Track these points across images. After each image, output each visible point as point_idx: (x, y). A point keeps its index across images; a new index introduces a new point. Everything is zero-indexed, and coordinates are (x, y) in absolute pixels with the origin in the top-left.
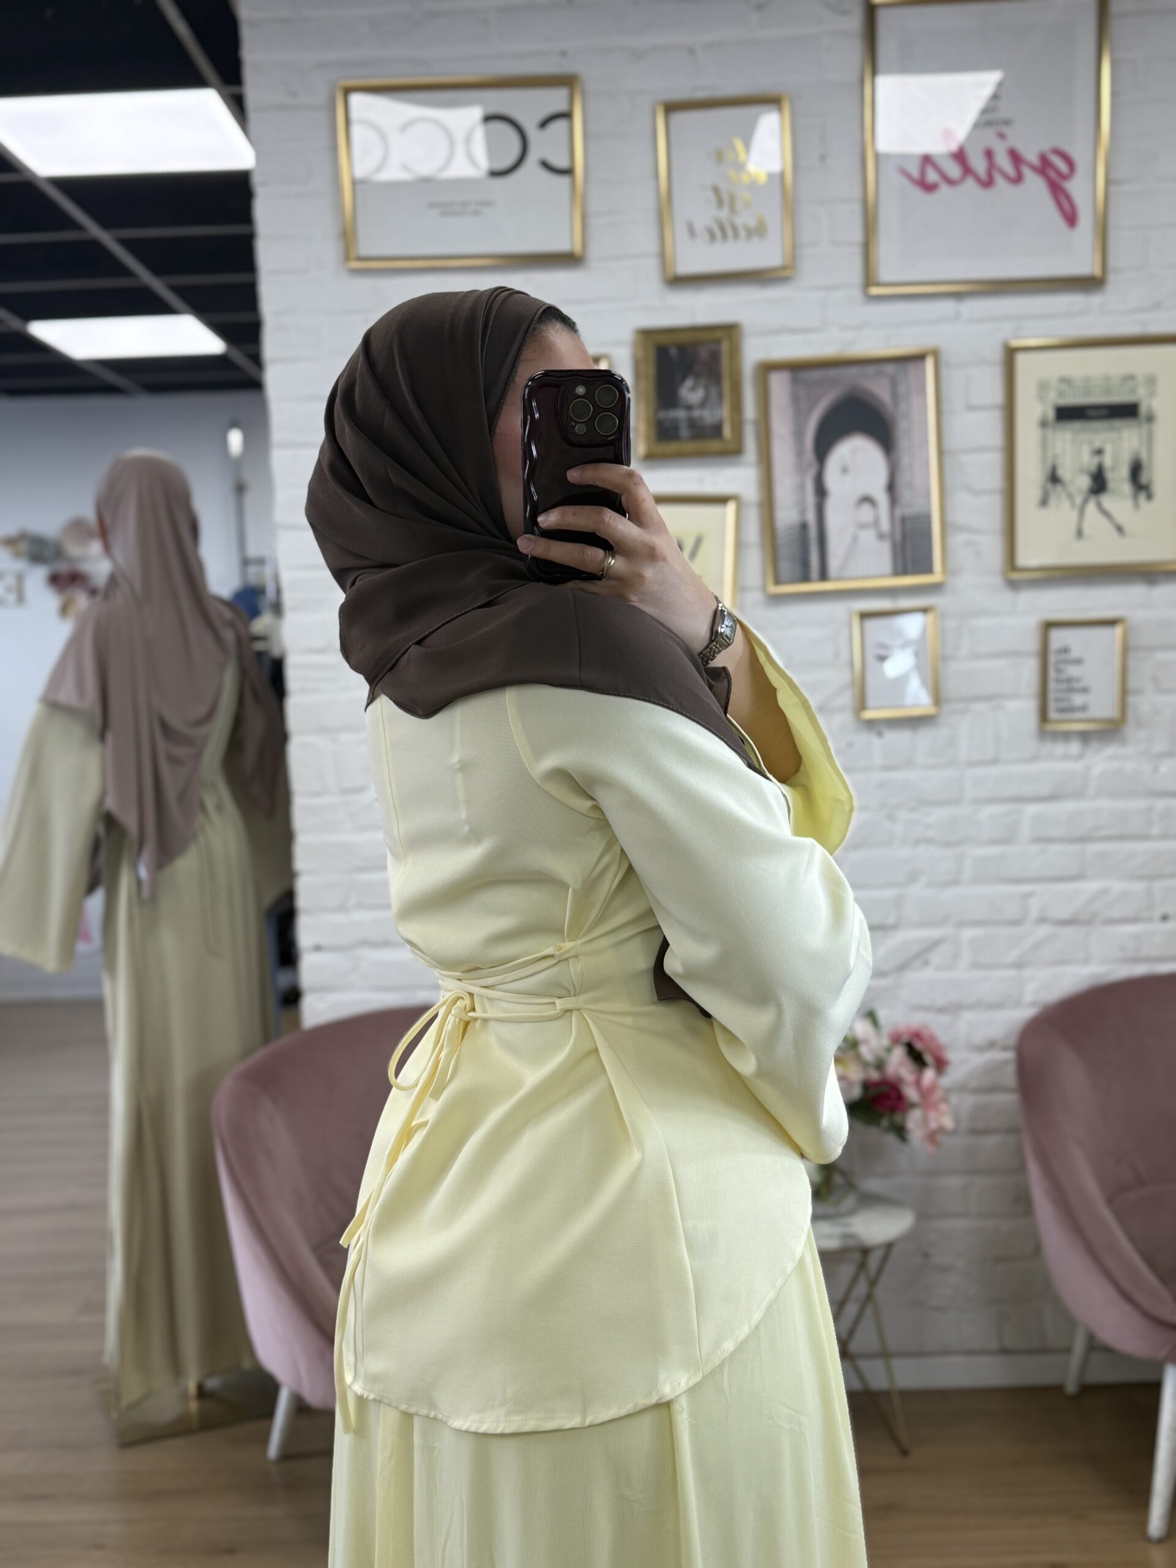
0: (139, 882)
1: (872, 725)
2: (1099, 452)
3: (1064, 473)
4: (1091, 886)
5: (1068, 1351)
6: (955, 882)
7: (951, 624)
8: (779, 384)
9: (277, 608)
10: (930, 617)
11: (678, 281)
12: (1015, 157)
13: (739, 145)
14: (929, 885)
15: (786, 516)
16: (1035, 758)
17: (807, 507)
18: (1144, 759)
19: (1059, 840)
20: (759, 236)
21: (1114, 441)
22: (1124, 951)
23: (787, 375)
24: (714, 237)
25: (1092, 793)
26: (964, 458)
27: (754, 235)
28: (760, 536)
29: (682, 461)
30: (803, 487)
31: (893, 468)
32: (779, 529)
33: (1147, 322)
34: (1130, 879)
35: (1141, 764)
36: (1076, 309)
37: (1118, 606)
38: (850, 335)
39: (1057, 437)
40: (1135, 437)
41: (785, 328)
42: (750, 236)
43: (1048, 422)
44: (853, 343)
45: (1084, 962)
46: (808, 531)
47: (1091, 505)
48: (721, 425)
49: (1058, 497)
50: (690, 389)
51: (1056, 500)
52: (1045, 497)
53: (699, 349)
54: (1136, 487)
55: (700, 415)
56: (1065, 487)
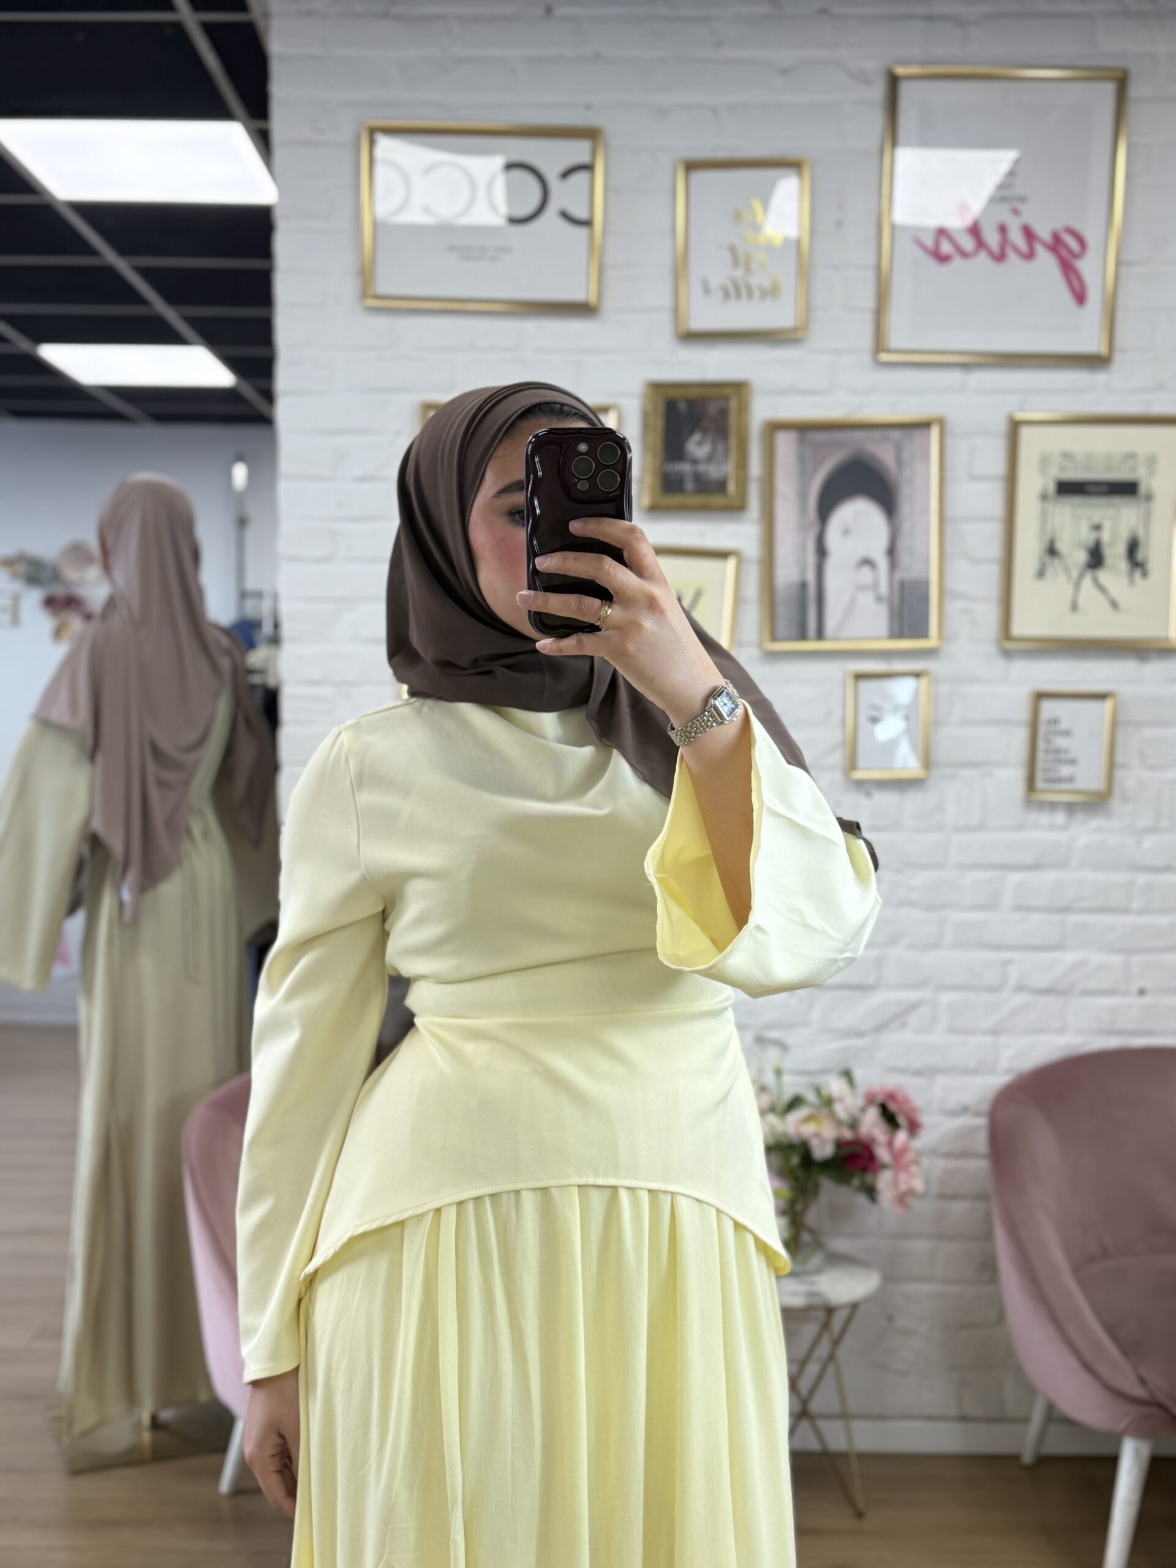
0: (121, 905)
1: (860, 785)
2: (1098, 528)
3: (1062, 546)
4: (1071, 957)
5: (1026, 1420)
6: (936, 946)
7: (944, 689)
8: (785, 443)
9: (275, 640)
10: (924, 682)
11: (692, 337)
12: (1029, 234)
13: (757, 206)
14: (911, 947)
15: (787, 573)
16: (1020, 827)
17: (807, 567)
18: (1128, 833)
19: (1041, 910)
20: (773, 296)
21: (1112, 518)
22: (1100, 1023)
23: (793, 435)
24: (728, 295)
25: (1075, 864)
26: (964, 526)
27: (768, 296)
28: (760, 592)
29: (685, 514)
30: (804, 547)
31: (894, 532)
32: (779, 588)
33: (1150, 403)
34: (1109, 952)
35: (1125, 838)
36: (1081, 386)
37: (1109, 681)
38: (860, 399)
39: (1056, 510)
40: (1133, 515)
41: (794, 388)
42: (764, 297)
43: (1049, 495)
44: (861, 408)
45: (1060, 1032)
46: (807, 590)
47: (1087, 579)
48: (726, 481)
49: (1055, 570)
50: (697, 444)
51: (1052, 573)
52: (1042, 569)
53: (708, 404)
54: (1132, 564)
55: (706, 470)
56: (1062, 561)
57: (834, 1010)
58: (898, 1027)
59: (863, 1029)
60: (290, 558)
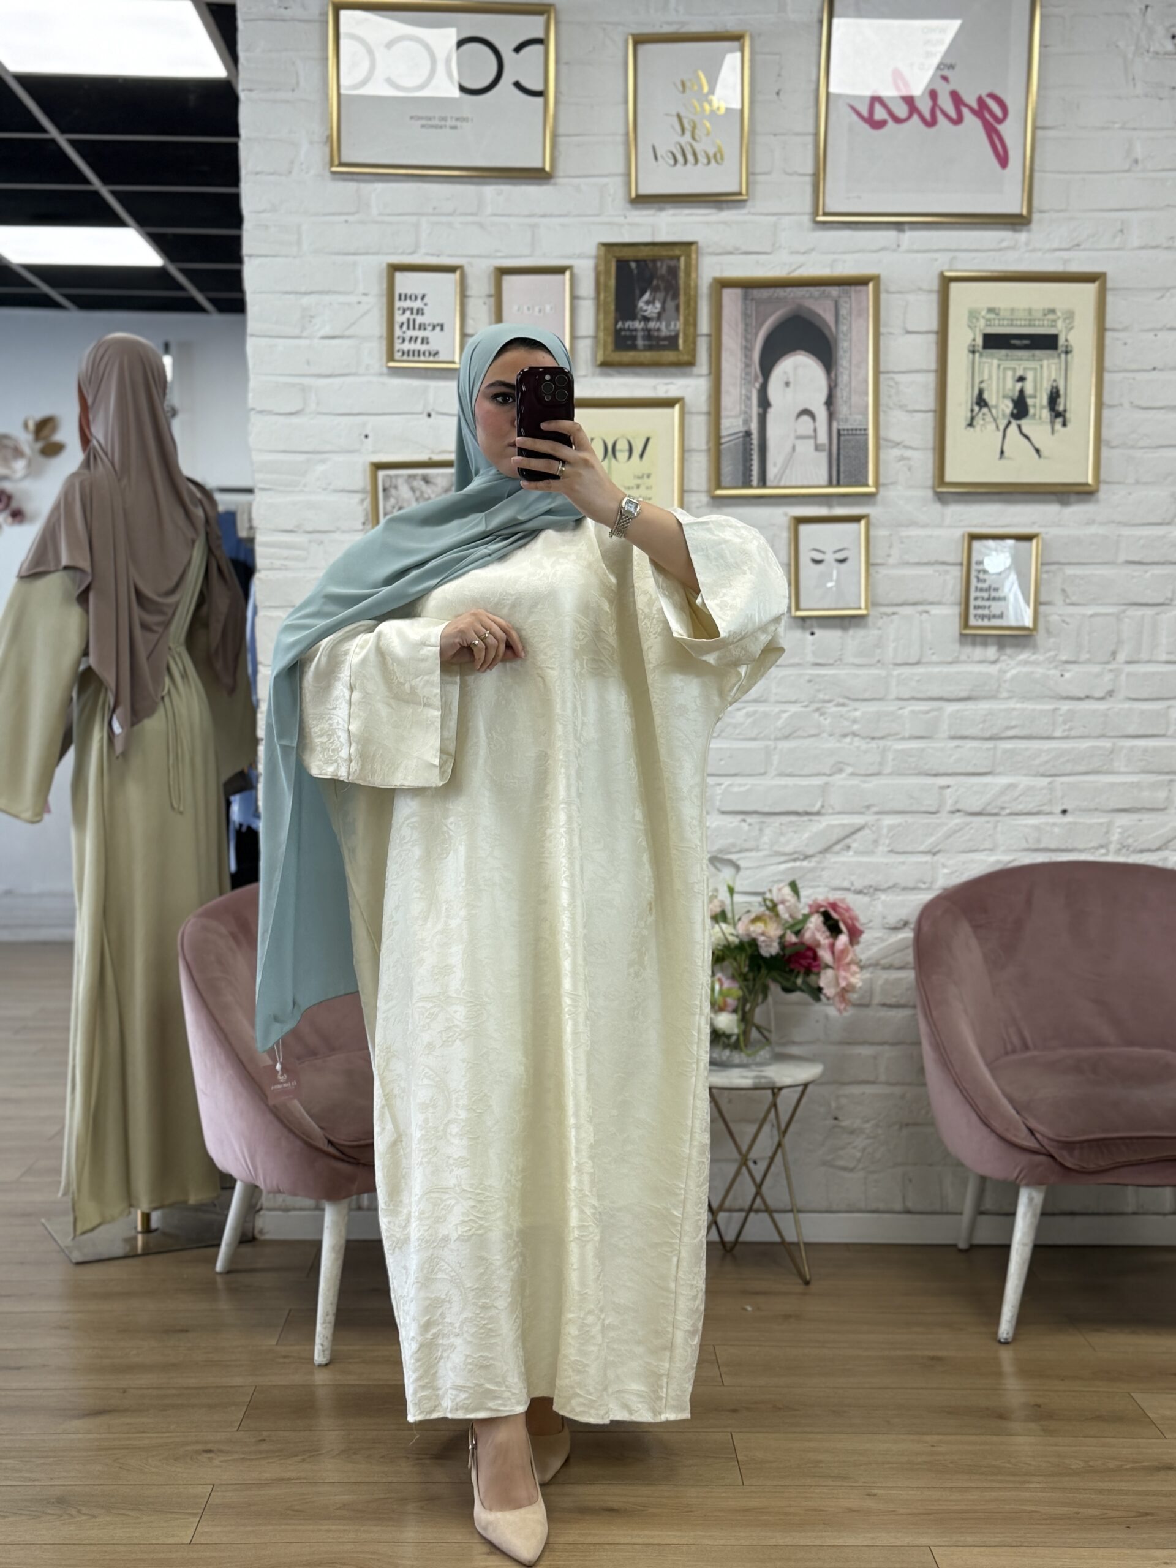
0: (111, 736)
1: (805, 622)
2: (1021, 379)
3: (990, 397)
4: (1001, 781)
6: (878, 775)
7: (880, 531)
8: (731, 300)
10: (861, 526)
11: (642, 201)
12: (956, 99)
13: (701, 76)
14: (853, 774)
15: (732, 424)
16: (956, 661)
17: (751, 417)
18: (1052, 665)
19: (974, 738)
20: (717, 162)
21: (1035, 369)
22: (1027, 841)
23: (738, 292)
24: (676, 161)
25: (1005, 694)
26: (899, 378)
27: (713, 161)
28: (708, 442)
29: (639, 370)
30: (749, 398)
31: (833, 384)
32: (724, 437)
33: (1066, 261)
34: (1035, 776)
35: (1049, 669)
36: (1004, 244)
37: (1034, 523)
38: (801, 259)
39: (985, 363)
40: (1053, 367)
41: (737, 249)
42: (709, 162)
43: (977, 348)
44: (800, 267)
45: (991, 850)
46: (751, 439)
47: (1013, 428)
48: (676, 337)
49: (984, 419)
50: (648, 303)
51: (981, 422)
52: (972, 418)
53: (659, 264)
54: (1053, 414)
55: (657, 327)
56: (990, 411)
57: (782, 834)
58: (842, 849)
59: (810, 852)
60: (261, 412)
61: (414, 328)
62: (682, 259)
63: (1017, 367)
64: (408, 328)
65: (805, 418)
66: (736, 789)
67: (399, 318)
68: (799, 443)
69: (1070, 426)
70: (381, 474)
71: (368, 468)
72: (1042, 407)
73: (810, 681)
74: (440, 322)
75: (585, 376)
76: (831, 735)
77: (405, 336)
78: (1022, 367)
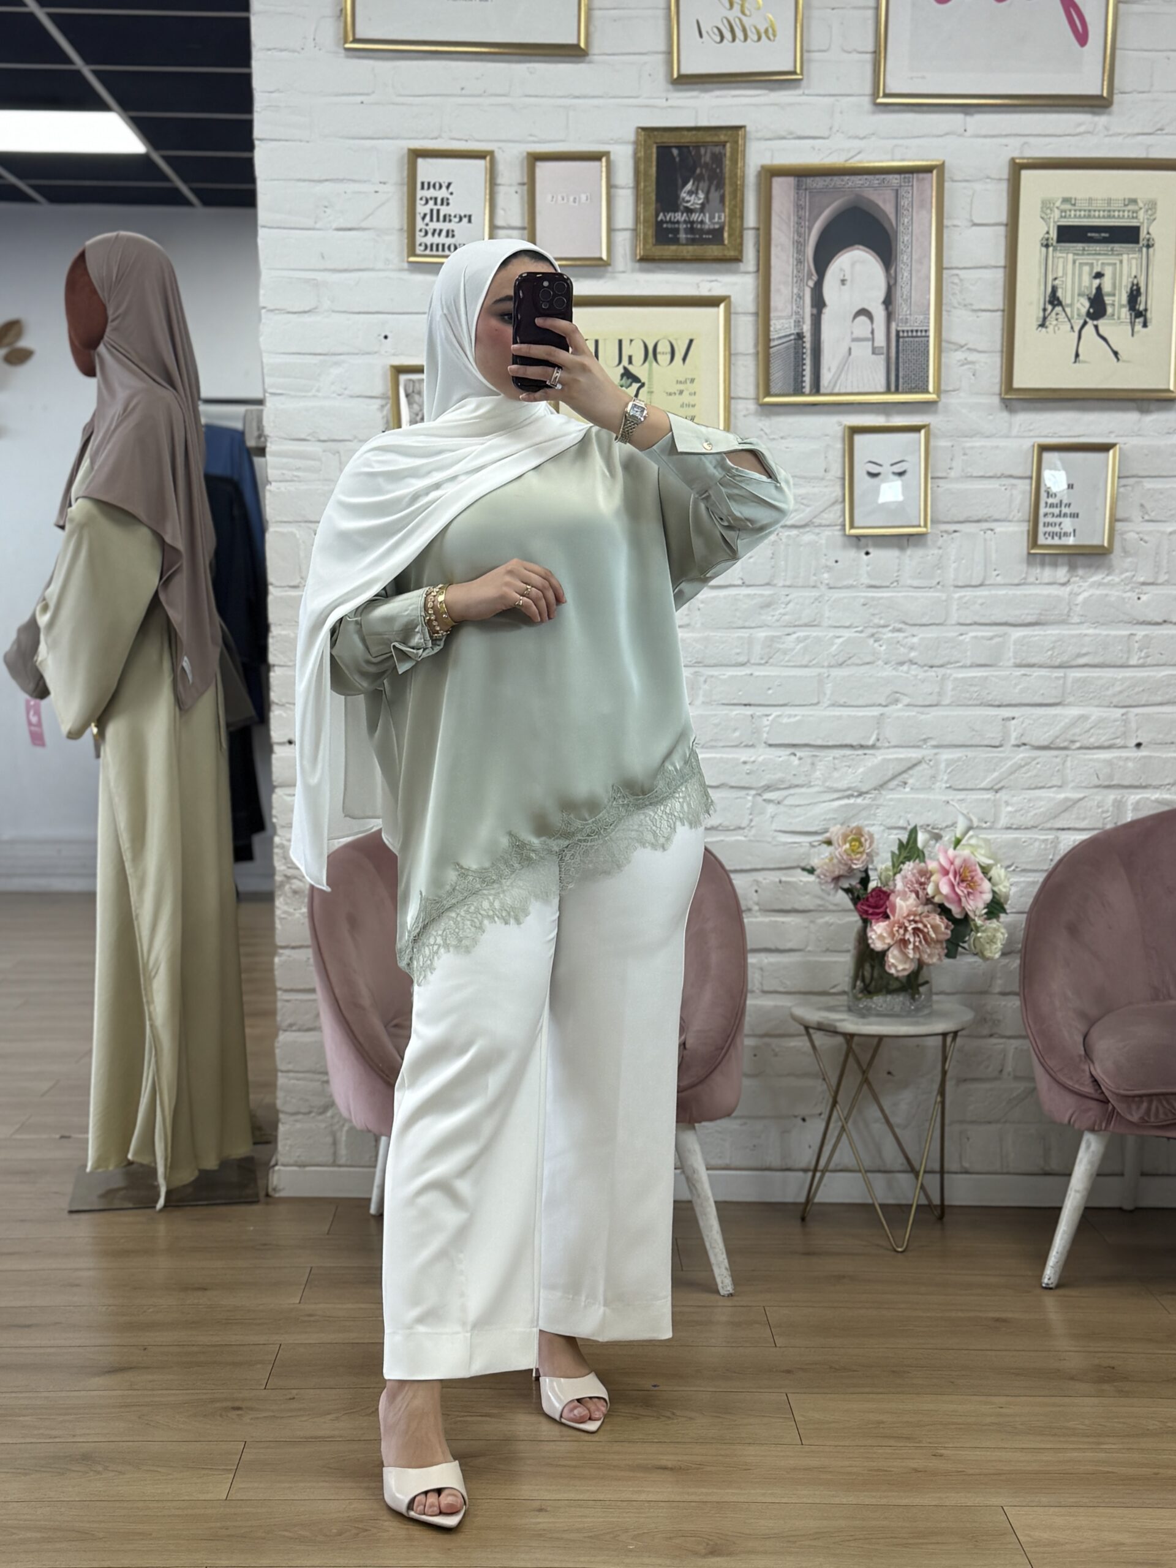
1: (859, 542)
2: (1099, 275)
3: (1064, 295)
4: (1071, 712)
6: (936, 705)
7: (941, 443)
8: (782, 189)
10: (923, 436)
11: (685, 81)
14: (908, 705)
15: (782, 326)
16: (1024, 582)
17: (803, 318)
18: (1128, 588)
19: (1041, 666)
20: (769, 39)
21: (1115, 264)
22: (1098, 777)
23: (791, 180)
24: (722, 38)
25: (1076, 619)
26: (962, 274)
27: (764, 37)
28: (756, 345)
29: (680, 265)
30: (800, 297)
31: (892, 282)
32: (774, 340)
33: (1149, 146)
34: (1109, 707)
35: (1126, 592)
36: (1082, 129)
37: (1111, 432)
38: (857, 144)
39: (1059, 258)
40: (1134, 262)
41: (791, 133)
42: (759, 39)
43: (1050, 242)
44: (859, 153)
45: (1060, 787)
46: (804, 342)
47: (1089, 329)
48: (721, 230)
49: (1057, 319)
50: (690, 193)
51: (1055, 322)
52: (1045, 319)
53: (702, 151)
54: (1133, 314)
55: (700, 219)
56: (1064, 310)
57: (835, 769)
58: (898, 785)
59: (864, 790)
60: (272, 311)
61: (438, 220)
62: (728, 145)
63: (1095, 262)
64: (431, 220)
65: (863, 319)
66: (785, 720)
67: (421, 209)
68: (854, 345)
69: (1150, 327)
70: (403, 378)
71: (389, 373)
72: (1121, 306)
73: (864, 605)
74: (468, 213)
75: (624, 272)
76: (886, 664)
77: (427, 228)
78: (1100, 262)
